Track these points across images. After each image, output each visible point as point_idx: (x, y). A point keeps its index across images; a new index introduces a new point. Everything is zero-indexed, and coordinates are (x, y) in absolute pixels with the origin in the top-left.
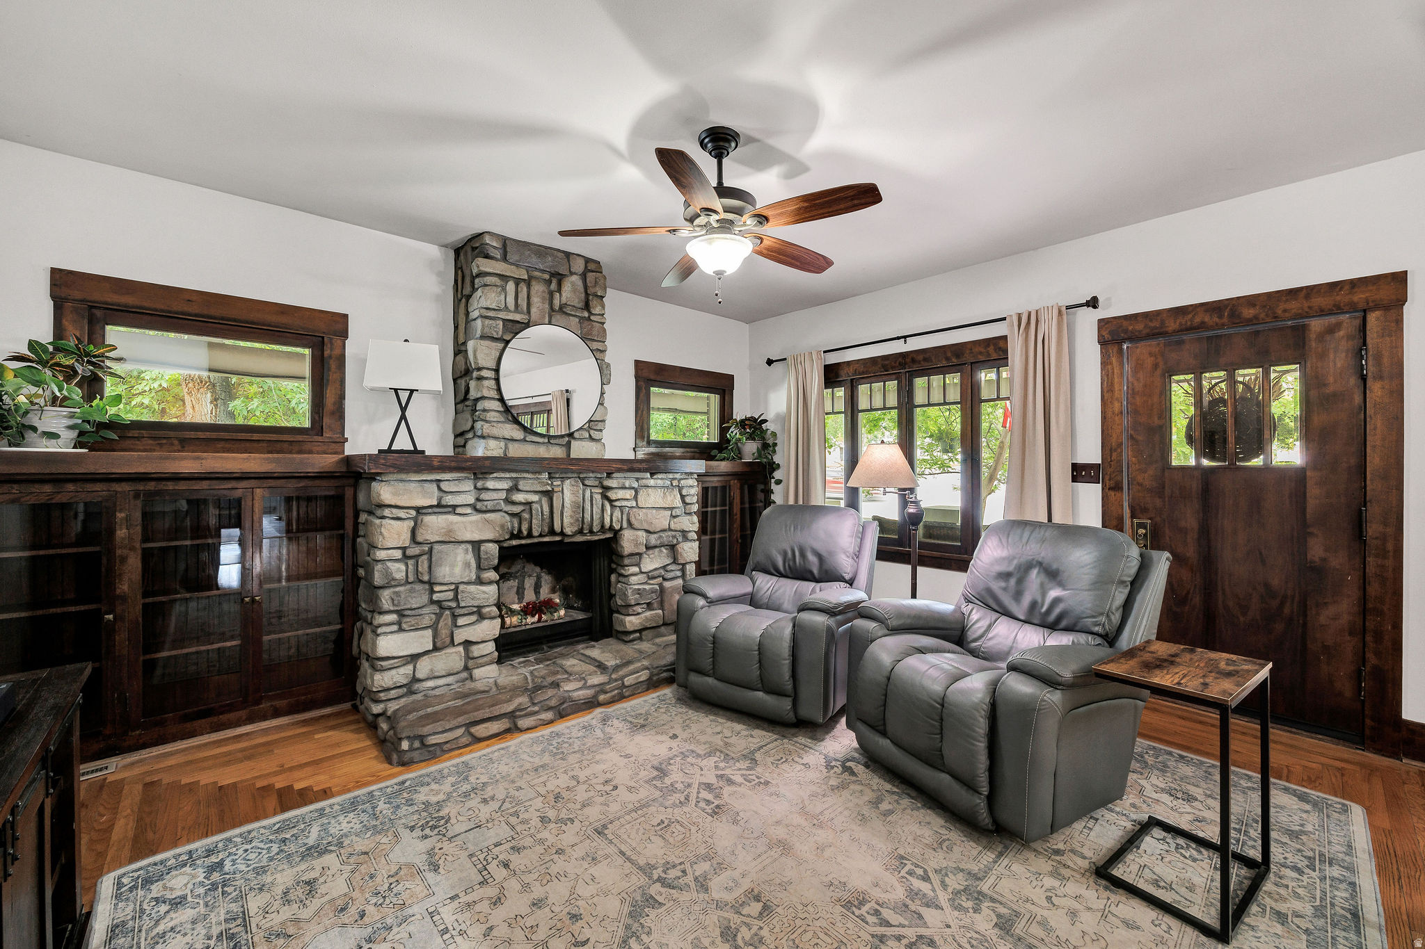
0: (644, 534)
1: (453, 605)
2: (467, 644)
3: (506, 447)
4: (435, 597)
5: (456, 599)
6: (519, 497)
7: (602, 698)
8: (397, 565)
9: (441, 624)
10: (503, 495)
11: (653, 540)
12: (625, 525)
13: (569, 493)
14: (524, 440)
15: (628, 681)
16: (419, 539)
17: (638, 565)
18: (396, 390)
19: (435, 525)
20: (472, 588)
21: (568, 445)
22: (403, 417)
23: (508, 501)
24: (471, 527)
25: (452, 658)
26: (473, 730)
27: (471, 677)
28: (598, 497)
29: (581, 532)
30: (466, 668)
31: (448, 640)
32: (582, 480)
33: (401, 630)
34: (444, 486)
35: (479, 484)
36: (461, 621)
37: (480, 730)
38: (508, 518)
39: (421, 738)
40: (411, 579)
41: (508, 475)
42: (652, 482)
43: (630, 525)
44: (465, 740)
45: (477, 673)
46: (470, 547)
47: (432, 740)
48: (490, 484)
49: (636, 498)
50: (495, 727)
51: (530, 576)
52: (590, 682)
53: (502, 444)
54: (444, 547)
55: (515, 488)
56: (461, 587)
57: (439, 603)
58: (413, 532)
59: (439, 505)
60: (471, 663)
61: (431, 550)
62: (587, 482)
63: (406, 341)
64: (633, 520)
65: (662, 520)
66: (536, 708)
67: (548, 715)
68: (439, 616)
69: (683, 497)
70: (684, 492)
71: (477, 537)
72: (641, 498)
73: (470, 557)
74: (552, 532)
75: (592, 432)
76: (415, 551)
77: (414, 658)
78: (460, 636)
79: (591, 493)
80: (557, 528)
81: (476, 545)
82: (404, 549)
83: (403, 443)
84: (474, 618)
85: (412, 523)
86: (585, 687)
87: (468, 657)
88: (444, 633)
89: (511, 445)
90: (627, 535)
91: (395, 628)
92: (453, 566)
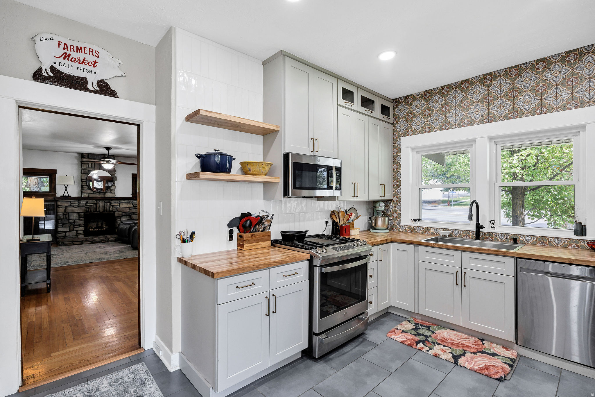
0: (121, 213)
1: (74, 223)
2: (77, 231)
3: (89, 195)
4: (70, 222)
5: (74, 222)
6: (88, 204)
7: (103, 241)
8: (62, 216)
9: (71, 227)
10: (85, 204)
11: (124, 214)
12: (116, 210)
13: (101, 204)
14: (93, 193)
15: (110, 239)
16: (66, 211)
17: (120, 219)
18: (65, 185)
19: (69, 209)
20: (78, 221)
21: (105, 194)
22: (66, 190)
23: (86, 205)
24: (77, 210)
25: (74, 233)
26: (74, 243)
27: (78, 237)
28: (109, 205)
29: (104, 211)
30: (76, 235)
31: (72, 230)
32: (104, 201)
33: (63, 227)
34: (71, 202)
35: (79, 202)
36: (75, 227)
37: (75, 243)
38: (85, 208)
39: (63, 242)
40: (65, 218)
41: (85, 200)
42: (124, 202)
43: (117, 211)
44: (72, 244)
45: (79, 236)
46: (77, 213)
47: (65, 243)
48: (81, 202)
49: (119, 205)
50: (78, 243)
51: (100, 222)
52: (100, 238)
53: (88, 194)
54: (71, 213)
55: (87, 203)
56: (75, 220)
57: (71, 223)
58: (65, 210)
59: (70, 206)
60: (78, 235)
61: (69, 214)
62: (105, 202)
63: (66, 176)
64: (118, 210)
65: (127, 210)
66: (87, 241)
67: (90, 243)
68: (70, 225)
69: (133, 205)
70: (133, 204)
71: (78, 211)
72: (120, 205)
73: (77, 215)
74: (96, 211)
75: (111, 191)
76: (66, 213)
77: (65, 232)
78: (75, 229)
79: (107, 204)
80: (98, 210)
81: (78, 213)
82: (63, 213)
83: (66, 194)
84: (78, 226)
85: (65, 209)
86: (99, 239)
87: (77, 233)
88: (72, 228)
89: (90, 195)
90: (116, 213)
91: (61, 227)
92: (74, 216)
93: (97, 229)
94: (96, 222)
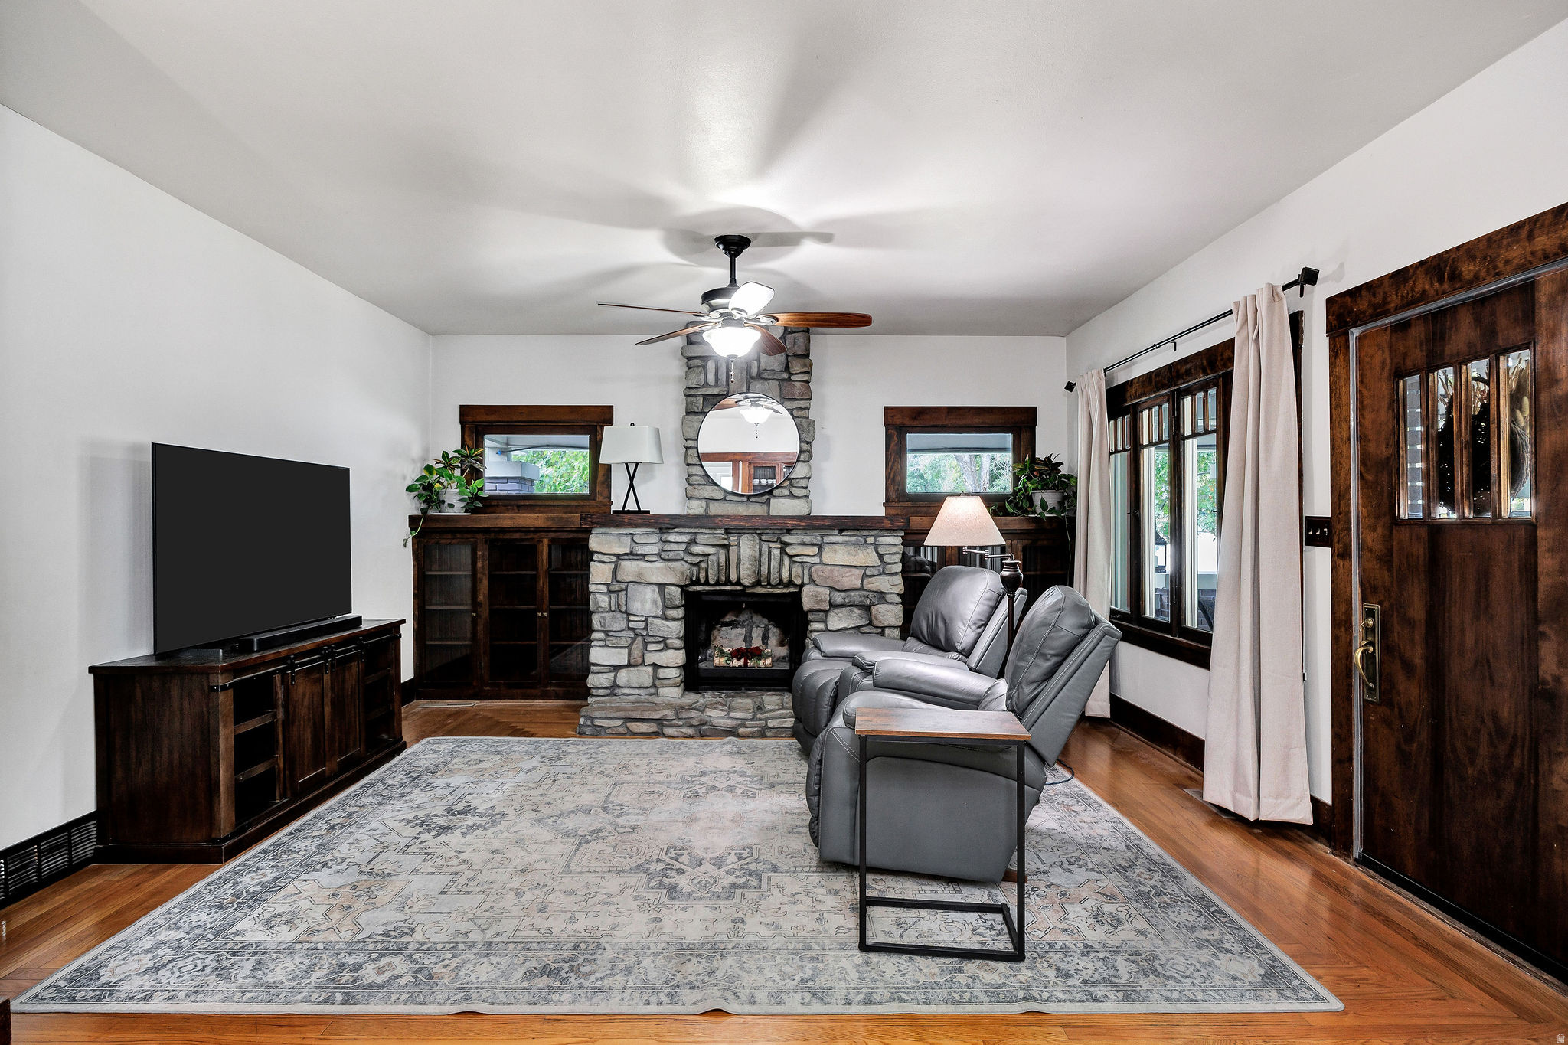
0: (827, 591)
1: (644, 633)
2: (656, 666)
3: (708, 507)
4: (631, 625)
5: (646, 628)
6: (697, 549)
7: (741, 730)
8: (603, 597)
9: (634, 646)
10: (683, 546)
11: (838, 598)
12: (806, 580)
13: (747, 547)
14: (724, 499)
15: (771, 723)
16: (619, 578)
17: (824, 621)
18: (627, 464)
19: (629, 568)
20: (658, 622)
21: (768, 502)
22: (631, 486)
23: (687, 551)
24: (657, 572)
25: (644, 675)
26: (628, 724)
27: (657, 694)
28: (776, 552)
29: (758, 583)
30: (654, 686)
31: (640, 660)
32: (760, 535)
33: (606, 646)
34: (636, 538)
35: (663, 538)
36: (651, 647)
37: (635, 727)
38: (686, 566)
39: (592, 719)
40: (613, 608)
41: (687, 530)
42: (839, 539)
43: (812, 581)
44: (622, 730)
45: (662, 691)
46: (656, 588)
47: (598, 722)
48: (671, 538)
49: (820, 553)
50: (644, 727)
51: (758, 626)
52: (732, 714)
53: (704, 504)
54: (636, 586)
55: (693, 542)
56: (649, 619)
57: (633, 629)
58: (615, 572)
59: (631, 553)
60: (658, 682)
61: (627, 587)
62: (763, 538)
63: (632, 424)
64: (815, 577)
65: (853, 579)
66: (681, 723)
67: (690, 731)
68: (634, 640)
69: (881, 556)
70: (881, 550)
71: (661, 581)
72: (824, 555)
73: (657, 596)
74: (728, 582)
75: (793, 490)
76: (615, 587)
77: (616, 668)
78: (650, 658)
79: (770, 548)
80: (733, 577)
81: (662, 587)
82: (608, 585)
83: (631, 506)
84: (661, 646)
85: (613, 566)
86: (727, 717)
87: (656, 677)
88: (636, 653)
89: (712, 505)
90: (807, 592)
91: (602, 643)
92: (643, 602)
93: (738, 660)
94: (743, 626)
